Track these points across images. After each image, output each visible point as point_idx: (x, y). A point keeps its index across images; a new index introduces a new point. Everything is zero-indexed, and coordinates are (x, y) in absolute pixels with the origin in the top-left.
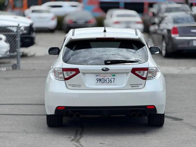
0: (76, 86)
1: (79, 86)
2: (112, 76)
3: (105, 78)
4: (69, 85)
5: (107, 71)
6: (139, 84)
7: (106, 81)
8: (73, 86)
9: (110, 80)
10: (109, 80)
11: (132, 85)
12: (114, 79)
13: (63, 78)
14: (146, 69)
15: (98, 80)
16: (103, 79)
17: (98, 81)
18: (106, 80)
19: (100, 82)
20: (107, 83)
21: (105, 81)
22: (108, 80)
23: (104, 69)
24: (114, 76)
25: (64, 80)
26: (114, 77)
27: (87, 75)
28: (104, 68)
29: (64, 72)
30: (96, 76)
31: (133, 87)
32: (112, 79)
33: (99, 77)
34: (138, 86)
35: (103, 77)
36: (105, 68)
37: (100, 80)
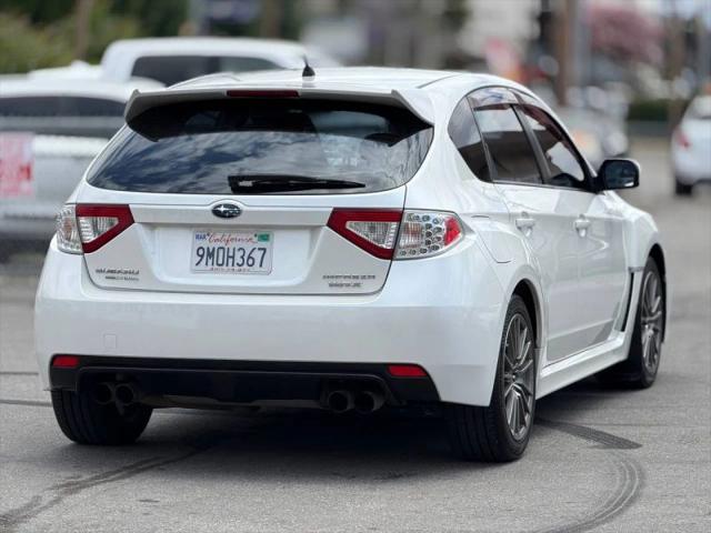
0: (120, 275)
1: (132, 274)
2: (255, 239)
3: (232, 245)
4: (98, 271)
5: (231, 216)
6: (364, 277)
7: (231, 260)
8: (112, 274)
9: (249, 257)
10: (242, 257)
11: (333, 277)
12: (265, 250)
13: (79, 245)
14: (394, 215)
15: (201, 252)
16: (221, 252)
17: (202, 256)
18: (231, 254)
19: (210, 261)
20: (236, 268)
21: (228, 257)
22: (238, 255)
23: (222, 209)
24: (265, 238)
25: (80, 250)
26: (263, 244)
27: (160, 234)
28: (220, 206)
29: (82, 220)
30: (197, 237)
31: (336, 285)
32: (256, 250)
33: (205, 244)
34: (357, 285)
35: (222, 245)
36: (226, 206)
37: (211, 255)
